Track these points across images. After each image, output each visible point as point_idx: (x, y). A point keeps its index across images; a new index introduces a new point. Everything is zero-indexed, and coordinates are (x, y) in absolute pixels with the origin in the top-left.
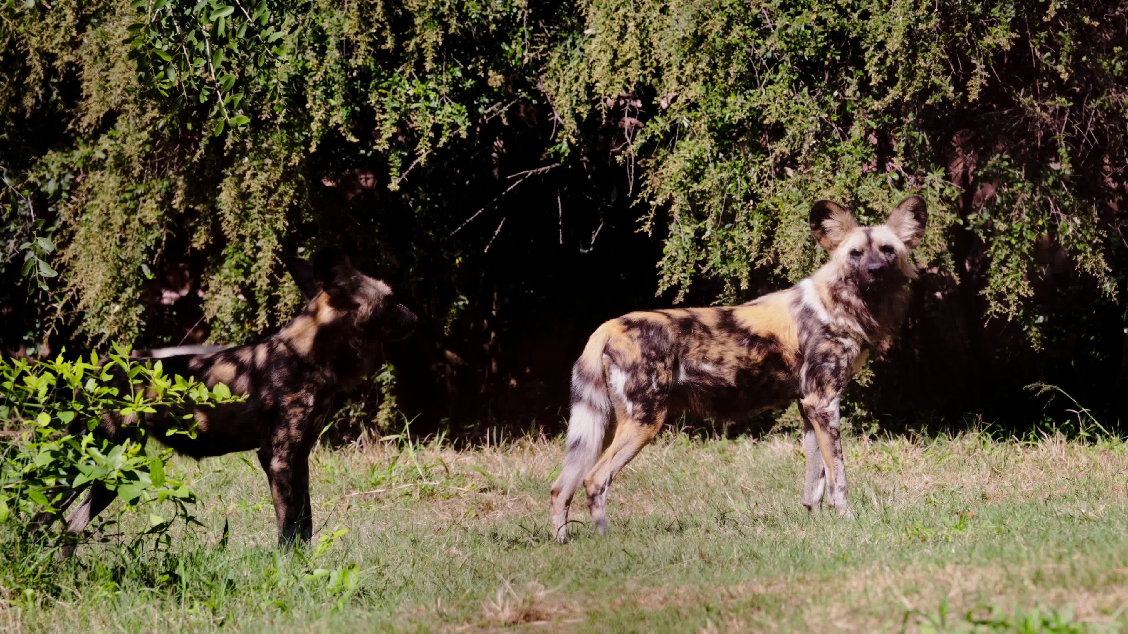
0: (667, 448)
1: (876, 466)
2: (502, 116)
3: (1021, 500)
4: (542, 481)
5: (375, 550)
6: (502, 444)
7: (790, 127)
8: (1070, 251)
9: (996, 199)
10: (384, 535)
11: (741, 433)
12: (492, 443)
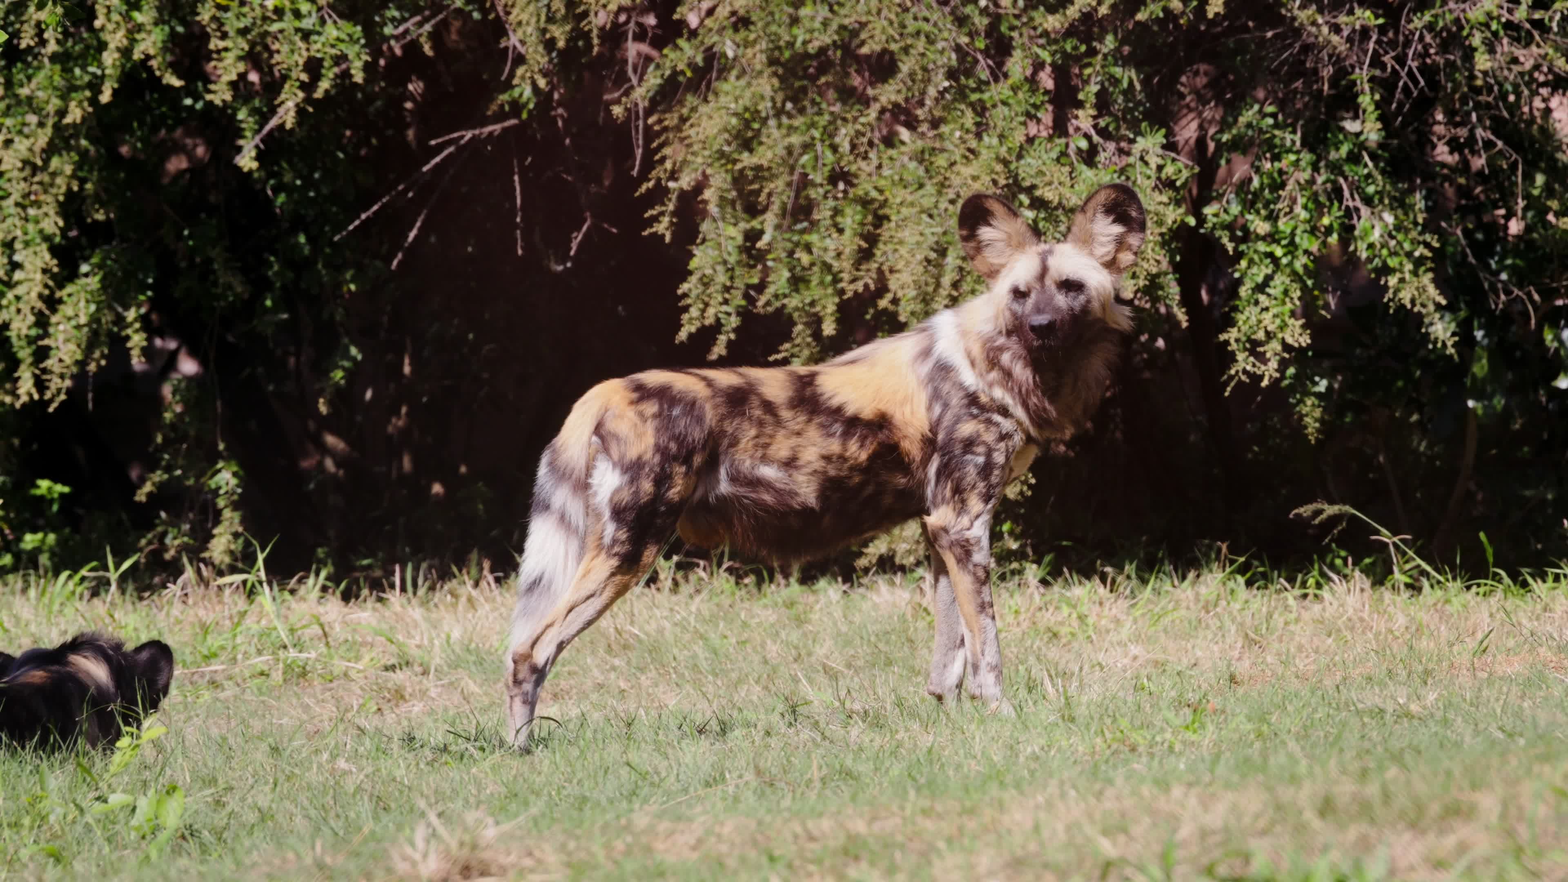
0: (698, 599)
1: (1049, 629)
2: (423, 40)
3: (1294, 684)
4: (489, 653)
5: (210, 764)
6: (421, 592)
7: (904, 58)
8: (1376, 270)
9: (1250, 180)
10: (224, 739)
11: (823, 574)
12: (403, 589)
